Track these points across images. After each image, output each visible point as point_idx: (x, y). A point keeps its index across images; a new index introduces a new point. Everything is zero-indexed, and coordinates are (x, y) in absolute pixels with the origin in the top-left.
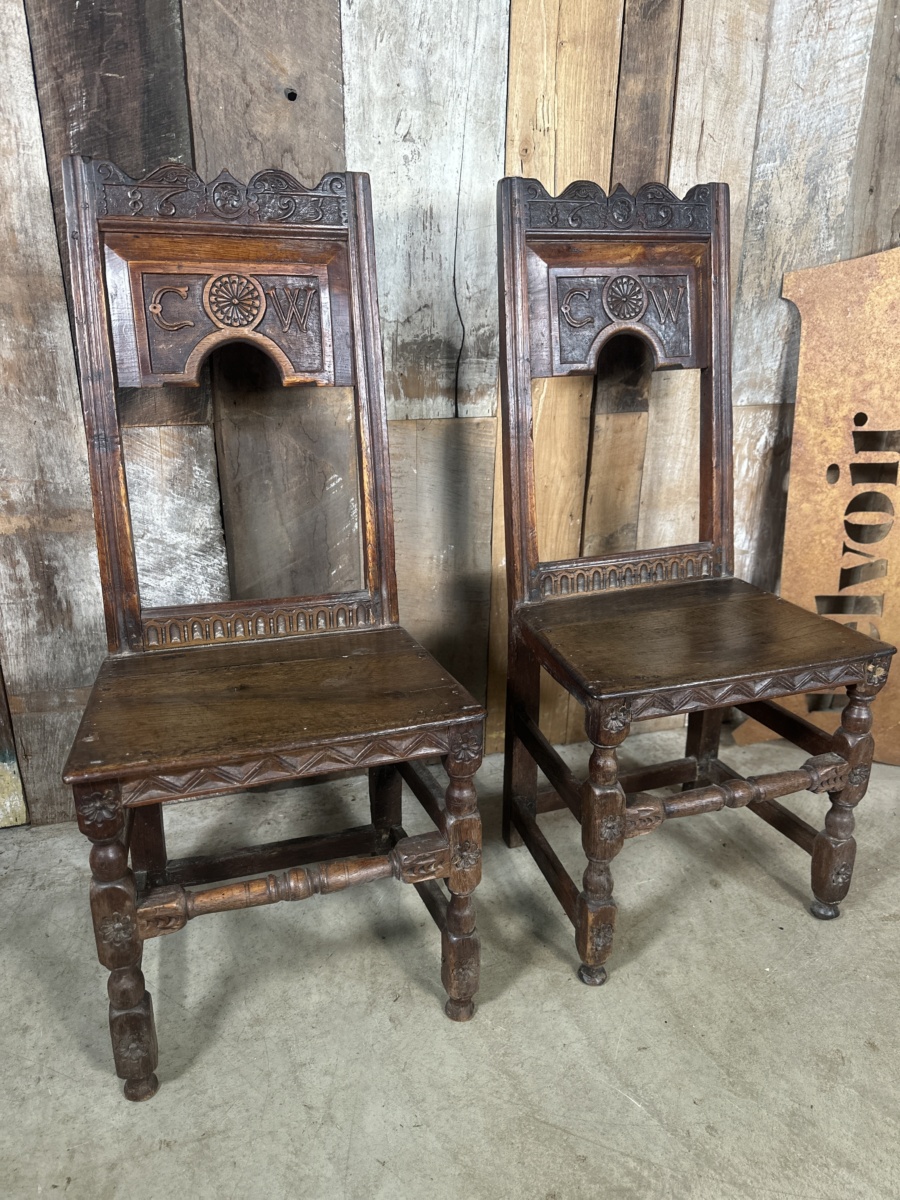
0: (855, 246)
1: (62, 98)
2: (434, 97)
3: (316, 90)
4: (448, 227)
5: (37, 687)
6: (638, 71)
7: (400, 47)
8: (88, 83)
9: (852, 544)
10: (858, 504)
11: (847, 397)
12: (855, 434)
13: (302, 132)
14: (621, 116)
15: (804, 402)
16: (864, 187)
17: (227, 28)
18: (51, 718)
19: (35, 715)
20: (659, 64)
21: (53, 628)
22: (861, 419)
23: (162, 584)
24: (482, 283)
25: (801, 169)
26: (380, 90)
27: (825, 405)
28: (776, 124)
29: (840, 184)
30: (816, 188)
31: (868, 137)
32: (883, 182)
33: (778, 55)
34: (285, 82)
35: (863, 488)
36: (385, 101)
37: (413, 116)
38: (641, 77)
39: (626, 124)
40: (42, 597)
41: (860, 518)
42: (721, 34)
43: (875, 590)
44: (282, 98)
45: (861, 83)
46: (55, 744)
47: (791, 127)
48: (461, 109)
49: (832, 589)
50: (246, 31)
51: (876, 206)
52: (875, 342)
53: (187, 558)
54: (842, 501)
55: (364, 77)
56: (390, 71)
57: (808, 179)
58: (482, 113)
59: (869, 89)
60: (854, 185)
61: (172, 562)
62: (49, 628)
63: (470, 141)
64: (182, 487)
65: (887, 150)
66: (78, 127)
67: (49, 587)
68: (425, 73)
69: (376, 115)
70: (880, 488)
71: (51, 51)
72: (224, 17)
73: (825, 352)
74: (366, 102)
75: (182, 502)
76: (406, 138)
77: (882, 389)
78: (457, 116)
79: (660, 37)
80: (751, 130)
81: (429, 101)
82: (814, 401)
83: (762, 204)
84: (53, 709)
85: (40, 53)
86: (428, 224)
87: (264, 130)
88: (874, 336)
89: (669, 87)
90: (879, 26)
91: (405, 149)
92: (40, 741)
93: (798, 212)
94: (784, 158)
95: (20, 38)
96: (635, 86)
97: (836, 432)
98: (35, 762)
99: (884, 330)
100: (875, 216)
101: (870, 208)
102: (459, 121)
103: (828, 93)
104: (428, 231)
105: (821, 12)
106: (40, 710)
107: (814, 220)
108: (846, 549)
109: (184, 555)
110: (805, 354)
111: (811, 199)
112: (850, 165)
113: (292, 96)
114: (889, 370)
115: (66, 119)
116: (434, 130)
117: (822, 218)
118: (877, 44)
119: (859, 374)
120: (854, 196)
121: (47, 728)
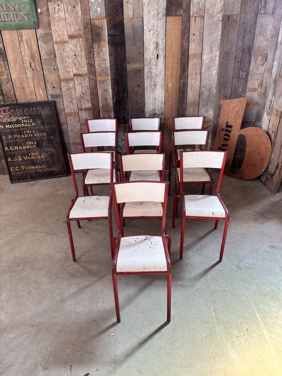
0: (217, 99)
1: (114, 89)
2: (156, 85)
3: (141, 86)
4: (157, 99)
6: (182, 79)
7: (151, 80)
8: (117, 87)
9: (224, 141)
10: (226, 135)
12: (226, 125)
13: (140, 90)
14: (180, 85)
16: (218, 91)
17: (132, 80)
20: (185, 78)
24: (162, 106)
25: (208, 89)
26: (149, 85)
28: (203, 83)
29: (214, 91)
30: (210, 91)
31: (218, 84)
32: (221, 90)
33: (203, 75)
34: (138, 85)
35: (226, 133)
36: (150, 86)
37: (153, 87)
38: (183, 80)
39: (181, 85)
41: (226, 137)
42: (194, 74)
44: (137, 87)
45: (216, 78)
47: (206, 84)
48: (159, 86)
49: (220, 146)
50: (134, 80)
55: (147, 83)
56: (150, 82)
57: (209, 90)
58: (162, 86)
59: (218, 78)
60: (217, 90)
61: (123, 140)
63: (160, 89)
65: (221, 86)
66: (115, 92)
68: (154, 82)
69: (148, 87)
71: (113, 84)
72: (131, 79)
73: (224, 112)
74: (147, 86)
76: (152, 90)
77: (231, 119)
78: (158, 87)
79: (185, 75)
80: (199, 85)
81: (155, 85)
82: (222, 119)
83: (202, 94)
85: (112, 85)
87: (135, 90)
89: (186, 81)
90: (218, 70)
91: (152, 91)
93: (208, 95)
94: (205, 88)
95: (110, 83)
96: (182, 81)
97: (224, 124)
101: (219, 94)
102: (159, 87)
103: (211, 79)
105: (209, 69)
108: (223, 141)
111: (210, 93)
112: (215, 88)
113: (138, 86)
115: (114, 91)
116: (156, 88)
117: (212, 95)
118: (218, 72)
120: (217, 92)
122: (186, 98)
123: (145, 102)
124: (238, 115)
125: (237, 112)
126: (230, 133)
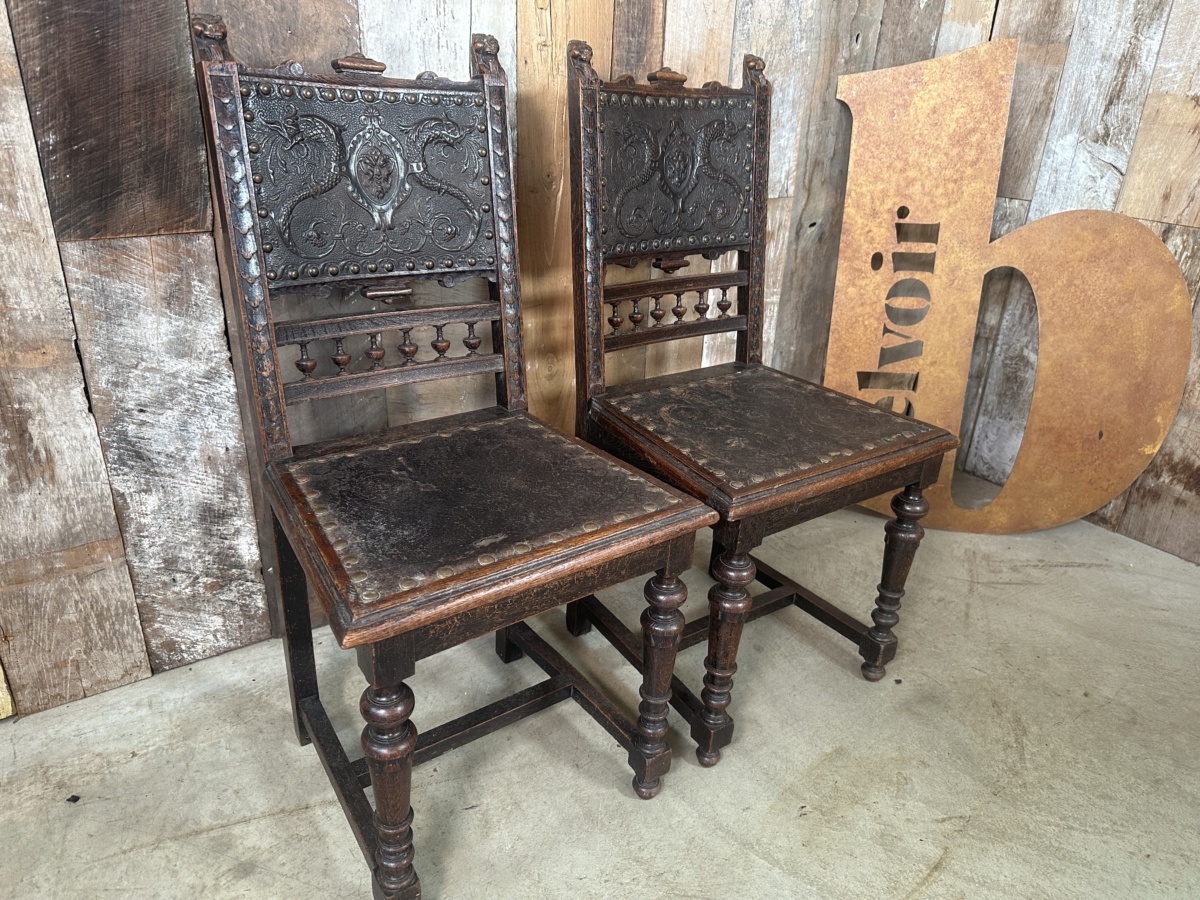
0: (822, 49)
5: (14, 555)
9: (892, 326)
11: (892, 191)
15: (853, 194)
18: (34, 589)
19: (14, 588)
21: (30, 482)
22: (903, 212)
23: (162, 419)
27: (872, 198)
35: (905, 276)
40: (14, 448)
41: (901, 302)
43: (911, 367)
46: (42, 618)
49: (872, 366)
51: (838, 12)
52: (918, 142)
53: (190, 387)
54: (884, 287)
61: (172, 393)
62: (25, 485)
64: (181, 306)
67: (21, 435)
70: (918, 276)
73: (873, 149)
75: (181, 323)
77: (923, 186)
82: (862, 194)
83: (748, 5)
84: (37, 578)
86: (441, 10)
88: (917, 137)
92: (22, 618)
93: (776, 13)
97: (881, 223)
98: (18, 643)
99: (926, 132)
100: (838, 21)
101: (833, 13)
104: (441, 16)
106: (20, 581)
107: (789, 23)
108: (886, 330)
109: (186, 384)
110: (856, 150)
114: (929, 169)
117: (796, 20)
119: (903, 170)
121: (31, 601)
122: (658, 29)
123: (365, 23)
124: (971, 154)
125: (960, 139)
126: (928, 274)
